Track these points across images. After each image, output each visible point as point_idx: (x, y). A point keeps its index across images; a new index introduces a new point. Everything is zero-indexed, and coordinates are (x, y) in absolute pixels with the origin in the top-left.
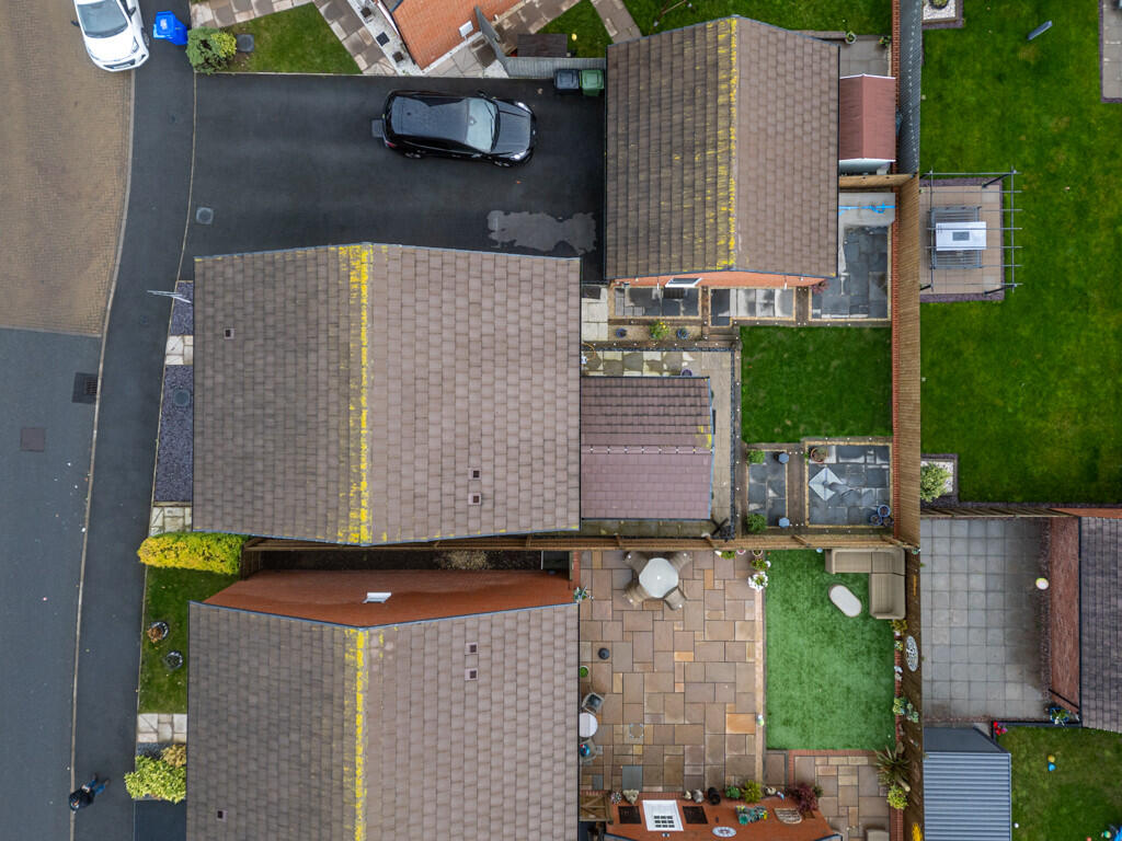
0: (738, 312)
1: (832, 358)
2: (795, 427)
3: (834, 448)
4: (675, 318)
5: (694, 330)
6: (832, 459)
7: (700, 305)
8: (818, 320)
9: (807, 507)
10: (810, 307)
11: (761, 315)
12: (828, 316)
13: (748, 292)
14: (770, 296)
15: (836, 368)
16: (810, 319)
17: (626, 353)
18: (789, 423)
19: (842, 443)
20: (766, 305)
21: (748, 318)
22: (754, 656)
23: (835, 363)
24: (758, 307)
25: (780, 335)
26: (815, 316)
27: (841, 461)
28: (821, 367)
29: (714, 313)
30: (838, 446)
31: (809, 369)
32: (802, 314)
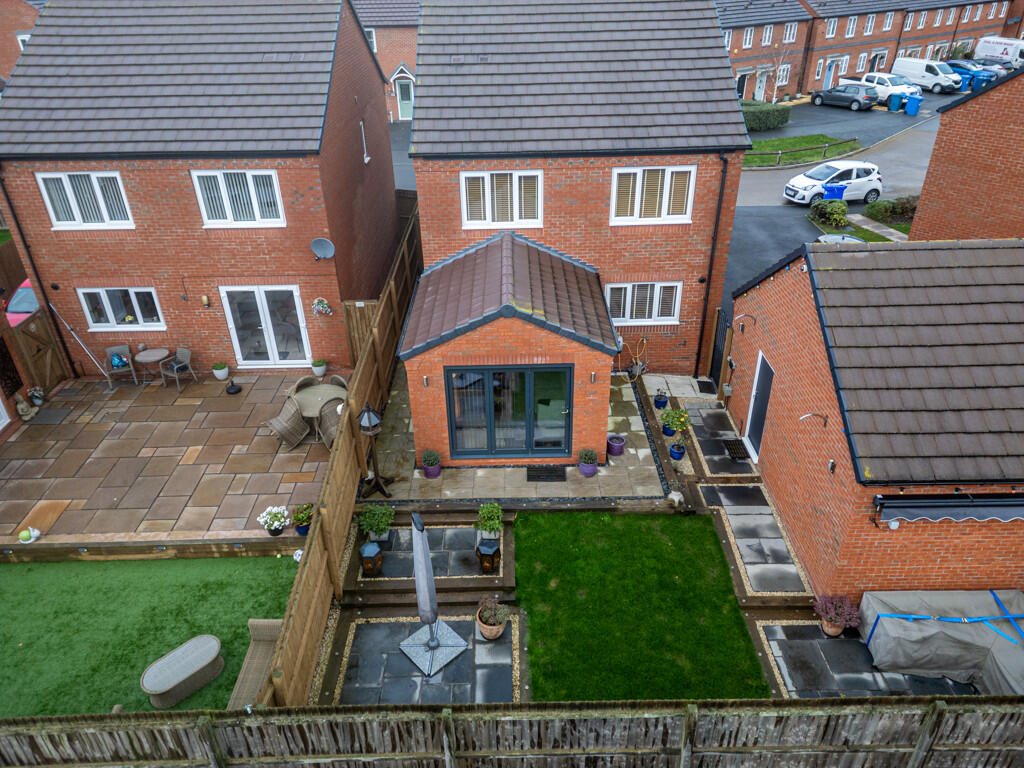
0: (733, 516)
1: (692, 657)
2: (546, 596)
3: (507, 661)
4: (699, 451)
5: (686, 466)
6: (483, 656)
7: (730, 475)
8: (763, 635)
9: (393, 620)
10: (785, 623)
11: (740, 547)
12: (778, 653)
13: (774, 528)
14: (780, 558)
15: (673, 664)
16: (760, 624)
17: (635, 404)
18: (553, 584)
19: (516, 674)
20: (760, 552)
21: (728, 530)
22: (145, 531)
23: (684, 663)
24: (753, 541)
25: (713, 573)
26: (769, 631)
27: (479, 673)
28: (669, 638)
29: (723, 489)
30: (511, 666)
31: (661, 618)
32: (767, 609)
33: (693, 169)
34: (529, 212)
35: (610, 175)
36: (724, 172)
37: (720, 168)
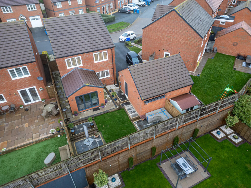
0: (126, 107)
1: (126, 130)
2: (103, 128)
3: (101, 140)
4: (119, 98)
5: (117, 101)
6: (97, 140)
7: (124, 101)
8: (134, 124)
9: (80, 140)
10: (137, 121)
11: (128, 112)
12: (137, 125)
13: (132, 107)
14: (134, 112)
15: (124, 132)
16: (134, 122)
17: (106, 92)
18: (103, 126)
19: (103, 141)
20: (131, 112)
21: (126, 110)
22: (27, 141)
23: (125, 131)
24: (130, 110)
25: (126, 117)
26: (135, 123)
27: (97, 143)
28: (122, 128)
29: (124, 104)
30: (102, 140)
31: (120, 126)
32: (134, 120)
33: (107, 51)
34: (79, 63)
35: (93, 55)
36: (112, 51)
37: (111, 50)
